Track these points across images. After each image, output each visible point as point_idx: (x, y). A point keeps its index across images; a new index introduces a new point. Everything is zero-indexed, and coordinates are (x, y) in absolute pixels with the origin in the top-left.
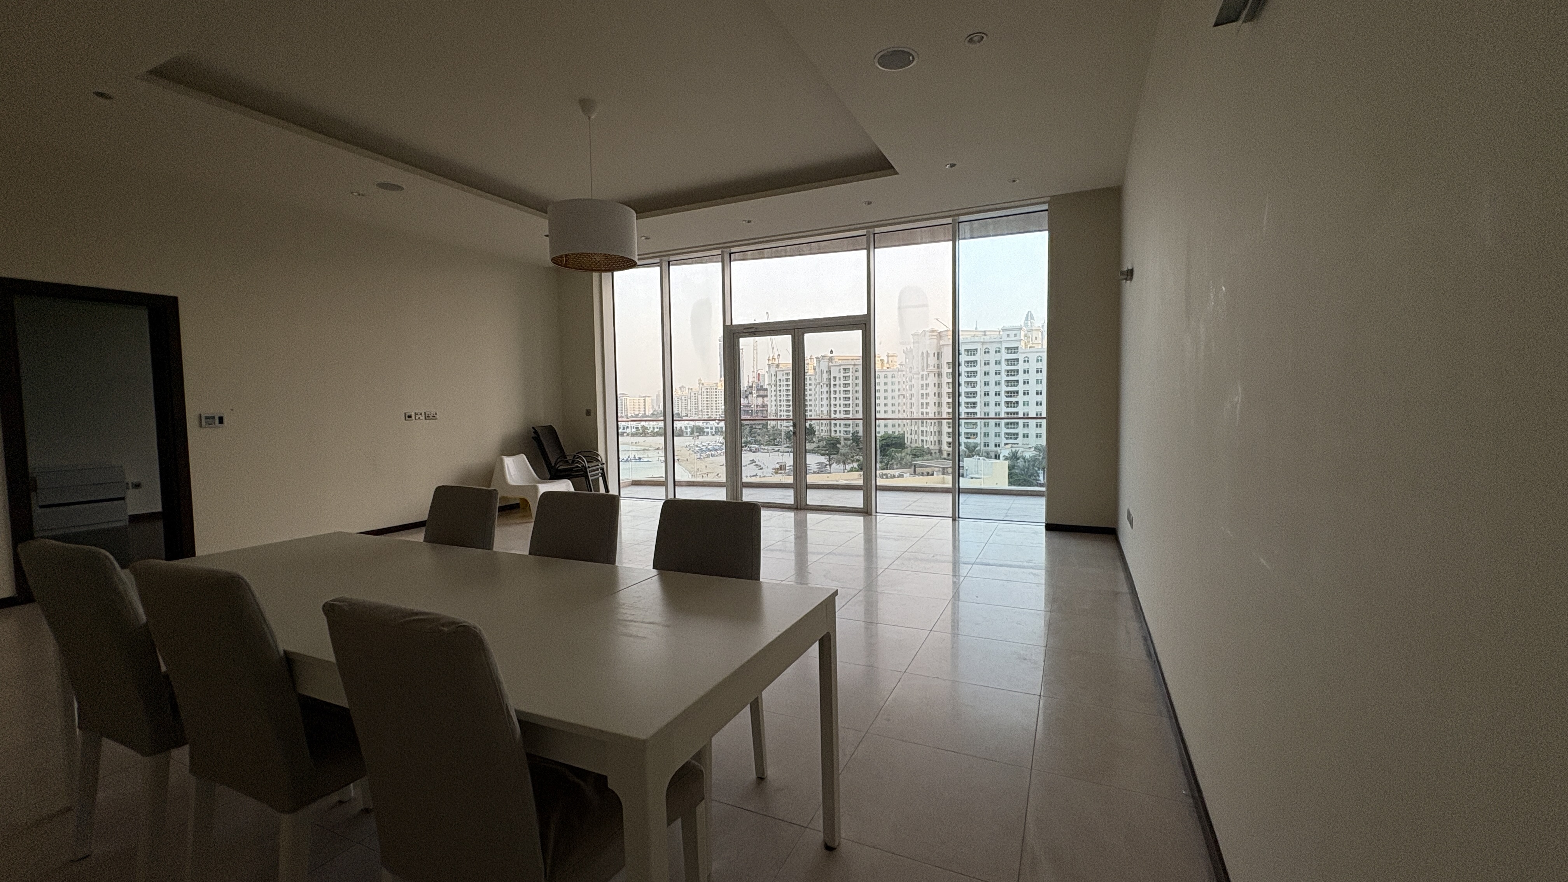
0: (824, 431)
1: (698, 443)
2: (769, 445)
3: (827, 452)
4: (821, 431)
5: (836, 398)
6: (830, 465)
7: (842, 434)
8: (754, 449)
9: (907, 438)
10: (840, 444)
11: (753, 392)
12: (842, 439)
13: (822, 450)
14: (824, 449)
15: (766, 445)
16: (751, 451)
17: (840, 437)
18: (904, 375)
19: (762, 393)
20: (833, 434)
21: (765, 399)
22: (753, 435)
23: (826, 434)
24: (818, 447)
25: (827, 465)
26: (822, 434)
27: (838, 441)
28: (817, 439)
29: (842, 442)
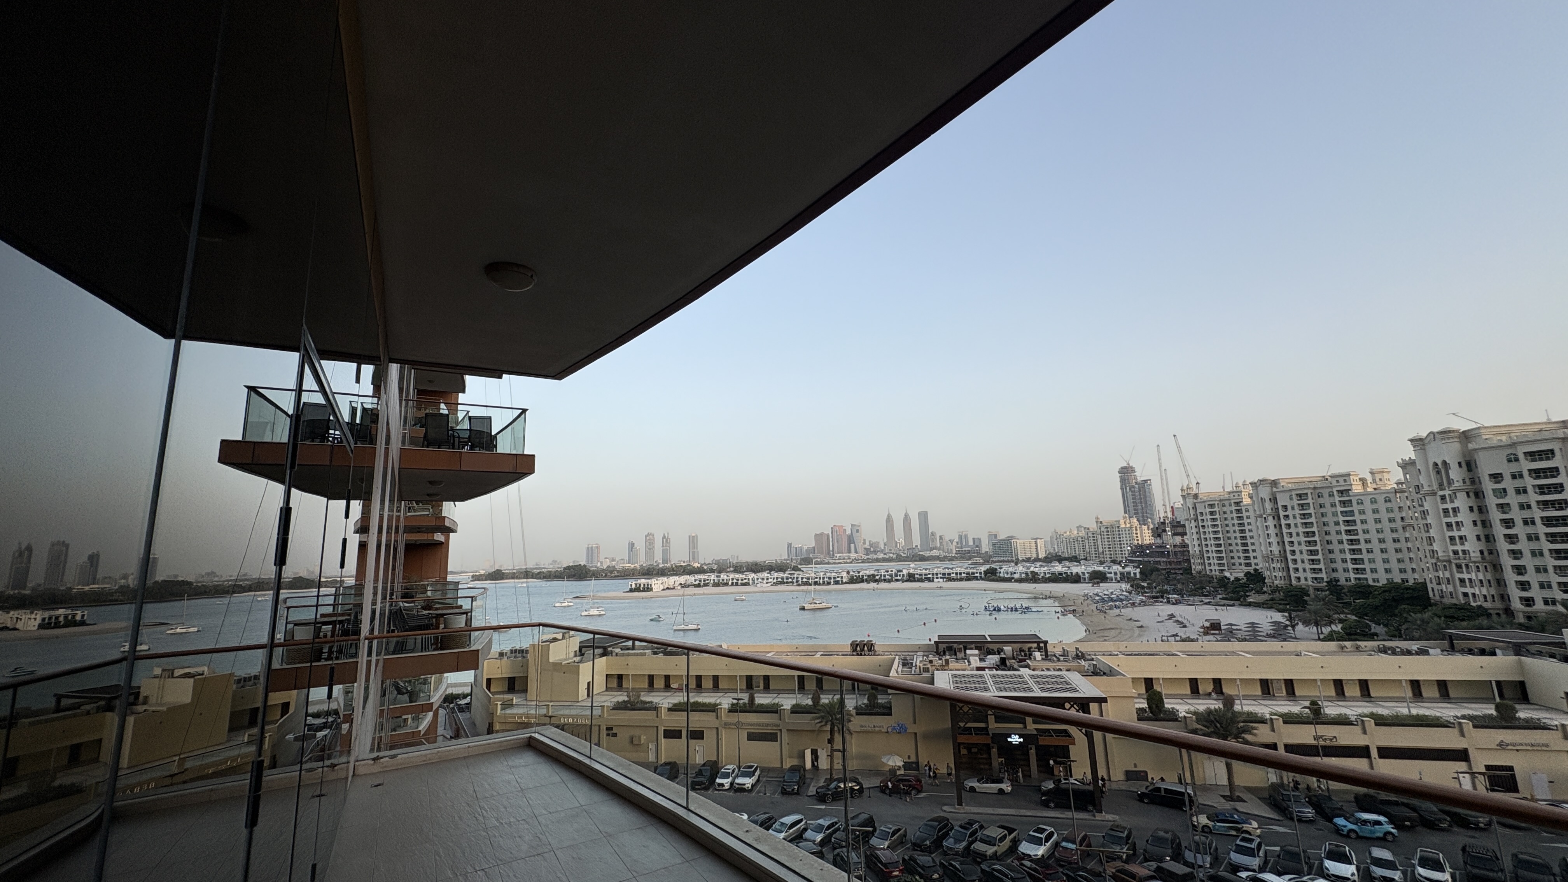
0: (1278, 578)
1: (1099, 591)
2: (1195, 595)
3: (1288, 607)
4: (1274, 578)
5: (1291, 534)
6: (1293, 627)
7: (1310, 583)
8: (1174, 600)
9: (1433, 589)
10: (1309, 595)
11: (1167, 529)
12: (1311, 588)
13: (1280, 604)
14: (1283, 602)
15: (1190, 595)
16: (1168, 602)
17: (1308, 586)
18: (1407, 497)
19: (1180, 530)
20: (1294, 582)
21: (1185, 537)
22: (1171, 583)
23: (1282, 582)
24: (1272, 599)
25: (1287, 626)
26: (1276, 582)
27: (1304, 592)
28: (1269, 589)
29: (1311, 591)
